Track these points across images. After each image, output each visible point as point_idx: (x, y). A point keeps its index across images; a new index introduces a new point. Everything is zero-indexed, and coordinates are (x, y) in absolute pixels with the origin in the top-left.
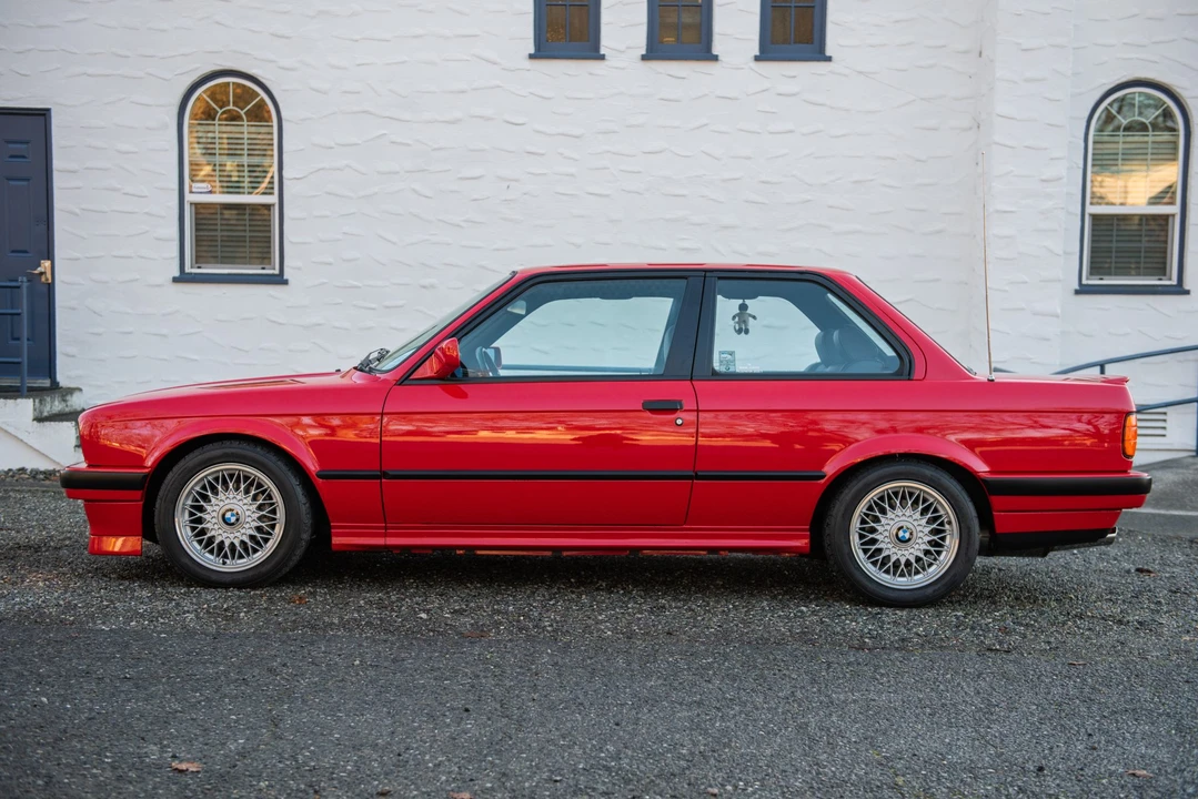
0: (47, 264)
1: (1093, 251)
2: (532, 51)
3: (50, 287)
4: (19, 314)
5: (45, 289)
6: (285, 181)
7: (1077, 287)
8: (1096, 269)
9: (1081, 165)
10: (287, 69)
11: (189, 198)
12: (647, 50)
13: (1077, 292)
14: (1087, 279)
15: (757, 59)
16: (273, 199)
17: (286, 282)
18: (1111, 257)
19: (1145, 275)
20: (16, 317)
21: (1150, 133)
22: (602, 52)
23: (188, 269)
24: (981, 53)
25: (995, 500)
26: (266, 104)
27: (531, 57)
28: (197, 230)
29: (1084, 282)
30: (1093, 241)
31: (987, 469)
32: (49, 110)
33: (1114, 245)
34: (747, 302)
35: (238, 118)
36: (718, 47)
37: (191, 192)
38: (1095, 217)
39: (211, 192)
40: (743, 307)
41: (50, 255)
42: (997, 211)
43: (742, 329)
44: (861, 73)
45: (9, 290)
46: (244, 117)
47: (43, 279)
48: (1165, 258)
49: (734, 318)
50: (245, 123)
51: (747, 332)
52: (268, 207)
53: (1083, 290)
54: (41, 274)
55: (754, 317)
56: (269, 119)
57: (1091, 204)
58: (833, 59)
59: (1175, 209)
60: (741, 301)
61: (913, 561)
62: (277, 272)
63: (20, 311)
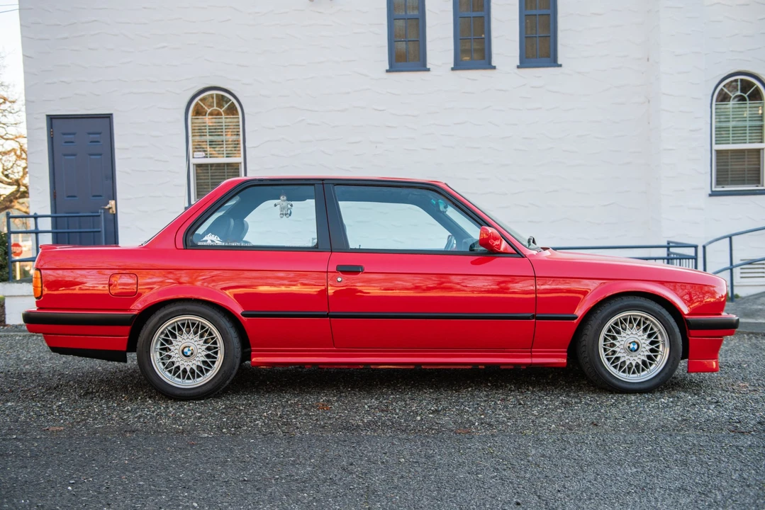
0: (112, 203)
1: (717, 171)
2: (388, 68)
3: (115, 216)
4: (99, 232)
5: (112, 217)
6: (247, 149)
7: (710, 193)
8: (719, 182)
9: (709, 122)
10: (247, 84)
11: (193, 161)
12: (454, 65)
13: (710, 195)
14: (715, 187)
15: (518, 67)
16: (240, 159)
18: (728, 174)
19: (748, 184)
20: (95, 233)
21: (748, 102)
22: (428, 67)
24: (648, 59)
26: (235, 105)
27: (387, 71)
28: (197, 179)
29: (714, 189)
30: (717, 166)
32: (111, 114)
33: (729, 167)
35: (219, 114)
36: (495, 61)
37: (193, 158)
38: (718, 152)
39: (205, 157)
41: (114, 197)
42: (665, 149)
44: (579, 73)
45: (91, 218)
46: (223, 113)
47: (111, 211)
48: (759, 174)
50: (223, 116)
52: (238, 164)
53: (714, 194)
54: (110, 208)
56: (237, 113)
57: (716, 144)
58: (563, 65)
59: (764, 146)
63: (99, 230)
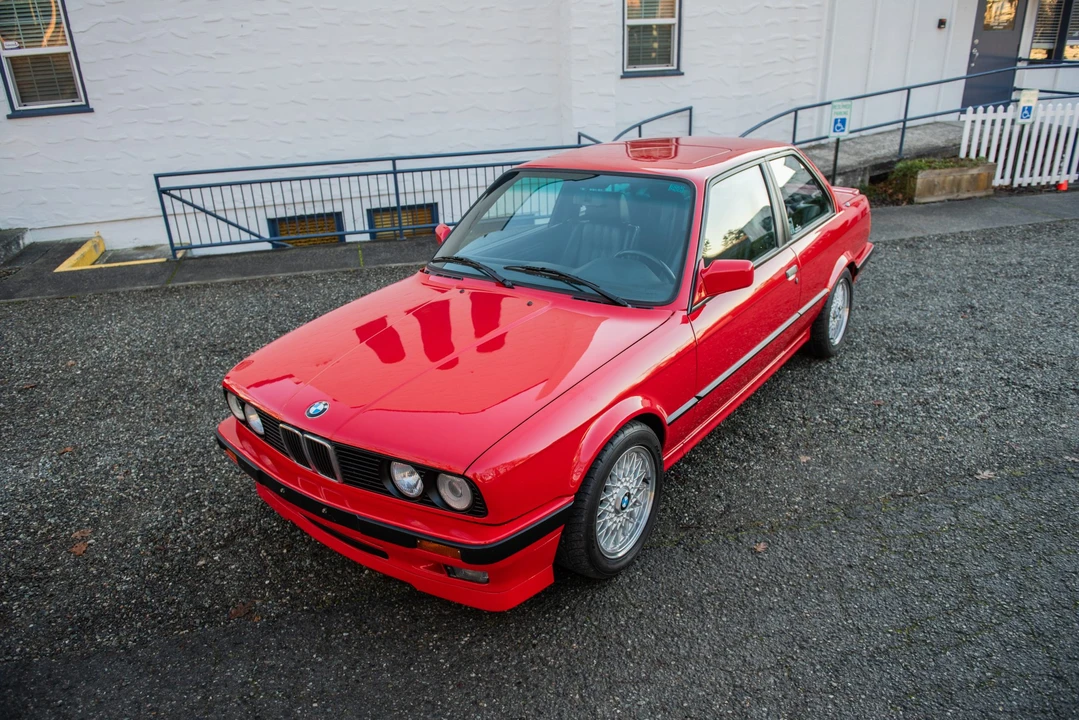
1: (630, 49)
6: (74, 35)
7: (622, 74)
8: (633, 61)
11: (4, 53)
13: (622, 77)
16: (68, 49)
17: (92, 111)
18: (641, 53)
19: (659, 64)
23: (17, 108)
28: (16, 77)
29: (626, 70)
30: (630, 43)
33: (643, 45)
37: (4, 49)
38: (631, 27)
39: (19, 48)
42: (576, 28)
48: (670, 52)
52: (66, 55)
53: (626, 76)
57: (629, 18)
59: (675, 21)
62: (84, 103)
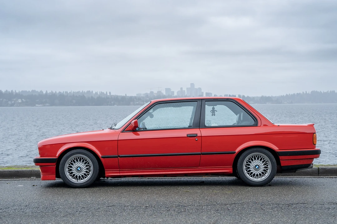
25: (281, 157)
31: (278, 149)
34: (215, 107)
40: (213, 108)
43: (213, 114)
49: (211, 111)
51: (215, 115)
55: (217, 111)
60: (213, 107)
61: (259, 174)
